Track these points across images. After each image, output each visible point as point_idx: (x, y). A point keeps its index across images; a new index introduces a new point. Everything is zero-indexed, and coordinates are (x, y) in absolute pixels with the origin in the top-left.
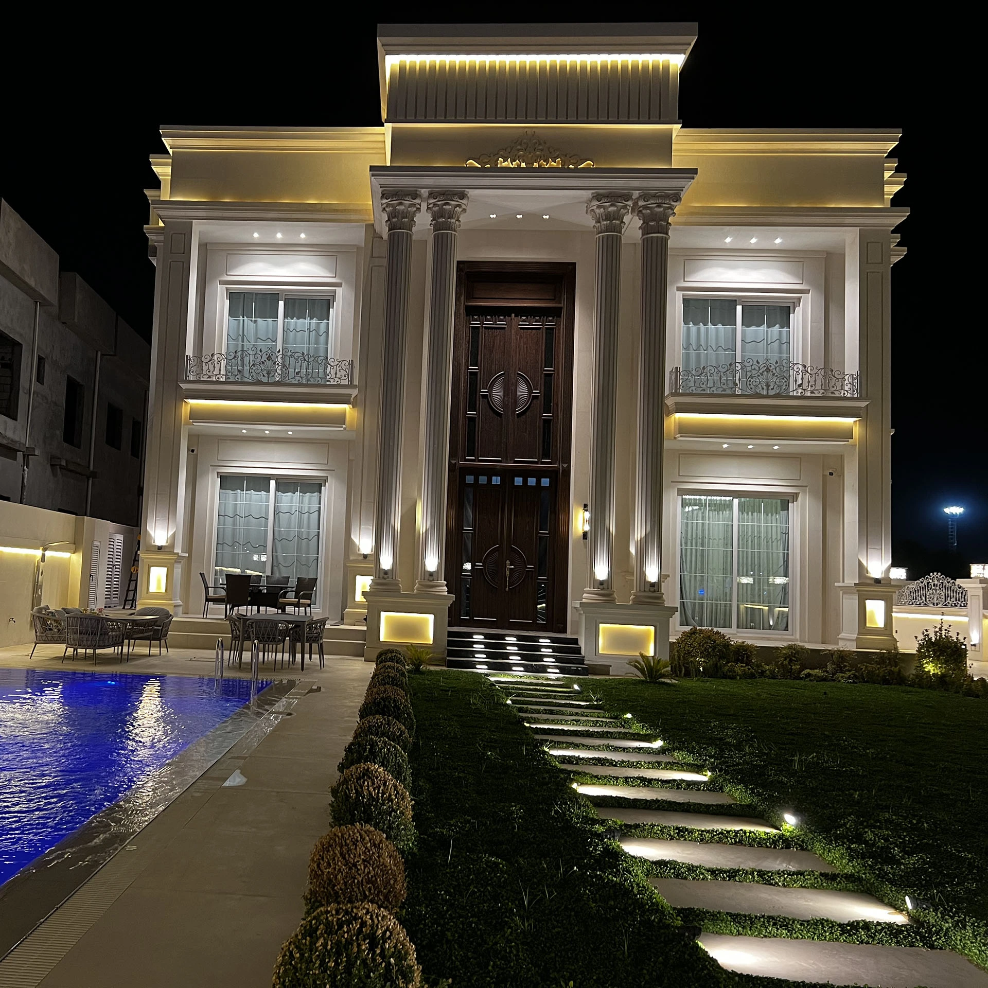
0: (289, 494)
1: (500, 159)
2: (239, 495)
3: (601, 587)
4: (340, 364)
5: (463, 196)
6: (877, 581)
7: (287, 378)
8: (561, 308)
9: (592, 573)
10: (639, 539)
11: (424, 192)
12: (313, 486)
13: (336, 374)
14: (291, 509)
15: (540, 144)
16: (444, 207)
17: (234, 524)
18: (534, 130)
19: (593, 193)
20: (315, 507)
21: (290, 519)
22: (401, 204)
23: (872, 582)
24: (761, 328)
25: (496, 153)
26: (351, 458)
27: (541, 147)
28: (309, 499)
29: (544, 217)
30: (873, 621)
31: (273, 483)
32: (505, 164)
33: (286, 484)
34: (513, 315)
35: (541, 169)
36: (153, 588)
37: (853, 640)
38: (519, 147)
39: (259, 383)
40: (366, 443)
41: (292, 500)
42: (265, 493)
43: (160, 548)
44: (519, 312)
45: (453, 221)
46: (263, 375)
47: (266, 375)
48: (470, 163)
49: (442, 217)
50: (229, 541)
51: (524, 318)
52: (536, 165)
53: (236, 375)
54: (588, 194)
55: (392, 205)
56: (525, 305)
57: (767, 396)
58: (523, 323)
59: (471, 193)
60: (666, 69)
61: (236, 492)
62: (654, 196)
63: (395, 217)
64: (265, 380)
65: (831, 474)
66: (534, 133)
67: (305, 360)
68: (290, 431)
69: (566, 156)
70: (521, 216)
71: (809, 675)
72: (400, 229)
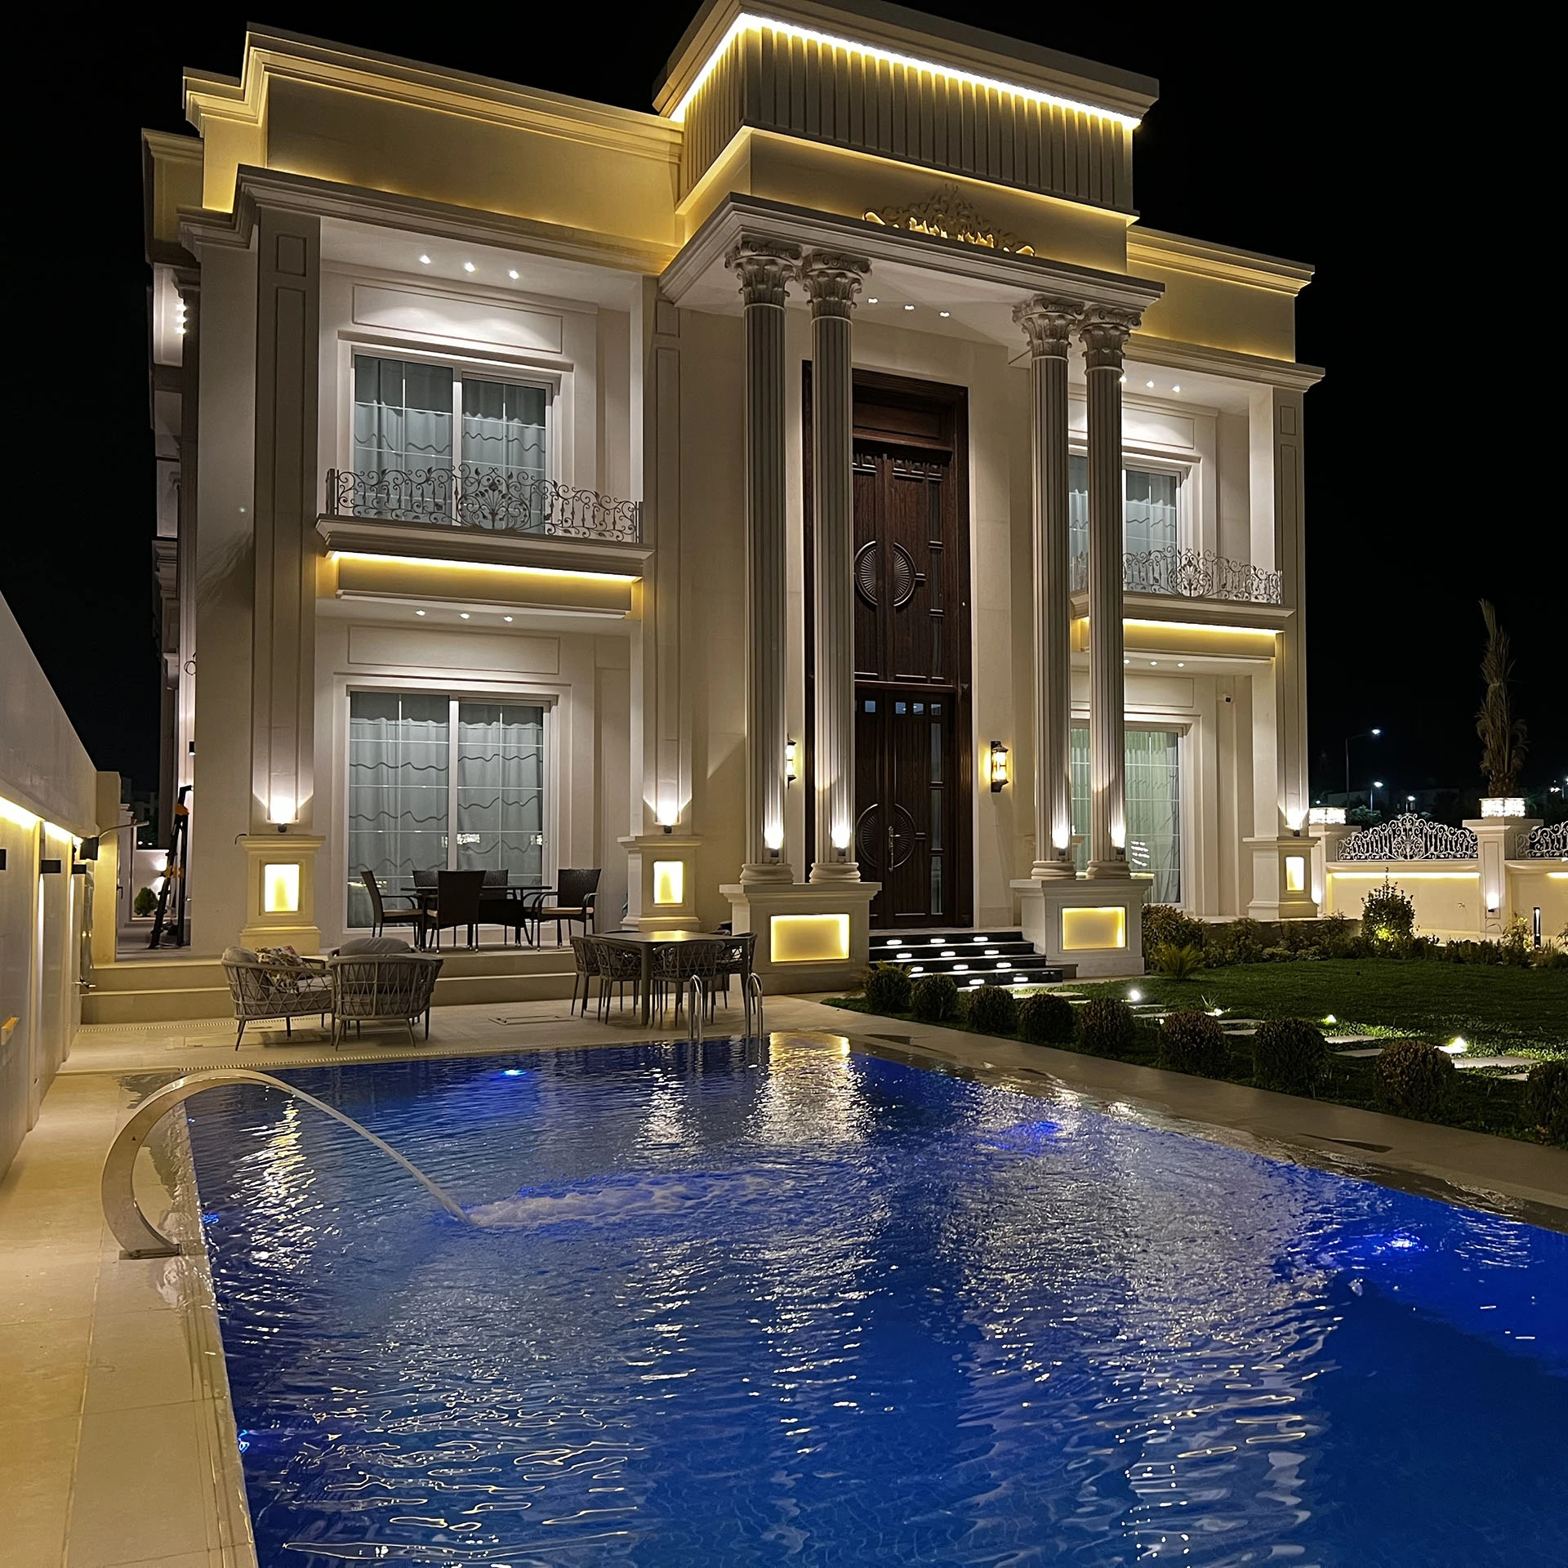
0: (481, 725)
1: (912, 219)
2: (384, 727)
3: (1060, 858)
4: (620, 507)
5: (866, 268)
6: (1296, 834)
7: (528, 525)
8: (949, 453)
9: (1048, 838)
10: (1100, 790)
11: (806, 250)
12: (531, 712)
13: (614, 523)
14: (485, 752)
15: (965, 208)
16: (838, 279)
17: (377, 779)
18: (956, 184)
19: (1036, 295)
20: (530, 747)
21: (483, 768)
22: (773, 263)
23: (1291, 835)
24: (1143, 503)
25: (905, 208)
26: (598, 665)
27: (966, 212)
28: (518, 736)
29: (942, 314)
30: (1292, 885)
31: (454, 706)
32: (919, 228)
33: (478, 708)
34: (885, 456)
35: (966, 245)
36: (270, 905)
37: (1275, 911)
38: (937, 206)
39: (476, 529)
40: (662, 643)
41: (489, 736)
42: (435, 724)
43: (282, 829)
44: (895, 451)
45: (849, 303)
46: (484, 517)
47: (490, 517)
48: (871, 217)
49: (833, 294)
50: (367, 810)
51: (899, 462)
52: (961, 238)
53: (431, 513)
54: (1028, 294)
55: (758, 262)
56: (903, 442)
57: (1190, 598)
58: (898, 468)
59: (875, 264)
60: (1119, 135)
61: (376, 721)
62: (1110, 312)
63: (762, 282)
64: (487, 525)
65: (1228, 700)
66: (955, 190)
67: (558, 495)
68: (508, 616)
69: (999, 232)
70: (912, 308)
71: (1272, 957)
72: (771, 303)
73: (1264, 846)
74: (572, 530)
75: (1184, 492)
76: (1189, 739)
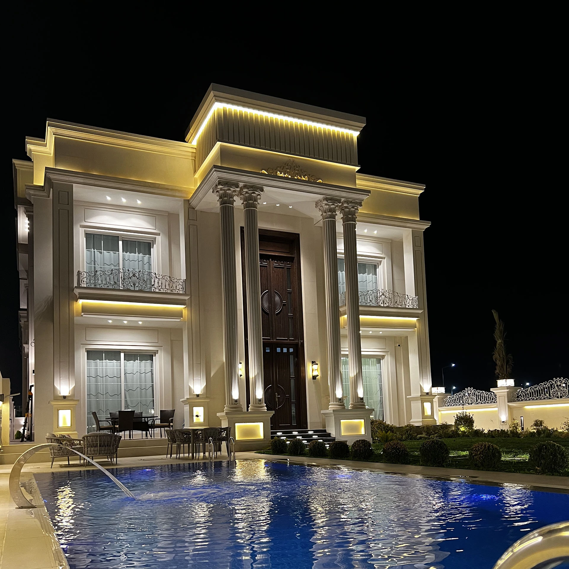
0: (132, 361)
1: (278, 172)
2: (98, 363)
3: (340, 401)
4: (178, 281)
5: (262, 190)
6: (427, 394)
7: (146, 289)
8: (294, 258)
9: (335, 394)
10: (353, 376)
11: (241, 184)
12: (149, 356)
13: (176, 287)
14: (133, 371)
15: (297, 167)
16: (252, 194)
17: (97, 381)
18: (294, 159)
19: (323, 197)
20: (149, 369)
21: (133, 377)
22: (229, 190)
23: (425, 394)
24: (365, 275)
25: (276, 168)
26: (172, 339)
27: (297, 169)
28: (145, 365)
29: (290, 207)
30: (427, 413)
31: (122, 355)
32: (281, 175)
33: (131, 355)
34: (271, 259)
35: (298, 180)
36: (61, 424)
37: (421, 422)
38: (287, 167)
39: (128, 290)
40: (194, 329)
41: (134, 365)
42: (116, 361)
43: (65, 397)
44: (274, 258)
45: (257, 203)
46: (131, 286)
47: (133, 286)
48: (263, 172)
49: (251, 200)
50: (93, 392)
51: (276, 261)
52: (296, 178)
53: (113, 285)
54: (320, 197)
55: (224, 190)
56: (277, 254)
57: (384, 307)
58: (275, 264)
59: (265, 188)
60: (352, 139)
61: (96, 361)
62: (351, 202)
63: (226, 197)
64: (132, 288)
65: (399, 346)
66: (293, 161)
67: (156, 277)
68: (140, 321)
69: (309, 175)
70: (279, 205)
71: (421, 438)
72: (229, 204)
73: (415, 399)
74: (161, 290)
75: (379, 270)
76: (385, 361)
